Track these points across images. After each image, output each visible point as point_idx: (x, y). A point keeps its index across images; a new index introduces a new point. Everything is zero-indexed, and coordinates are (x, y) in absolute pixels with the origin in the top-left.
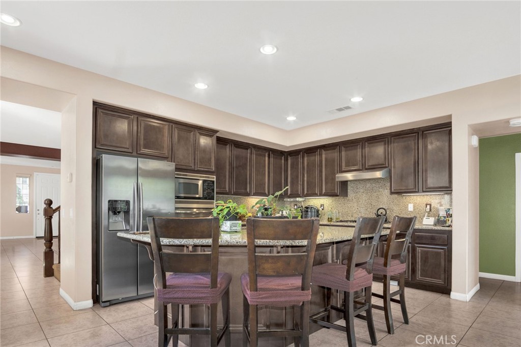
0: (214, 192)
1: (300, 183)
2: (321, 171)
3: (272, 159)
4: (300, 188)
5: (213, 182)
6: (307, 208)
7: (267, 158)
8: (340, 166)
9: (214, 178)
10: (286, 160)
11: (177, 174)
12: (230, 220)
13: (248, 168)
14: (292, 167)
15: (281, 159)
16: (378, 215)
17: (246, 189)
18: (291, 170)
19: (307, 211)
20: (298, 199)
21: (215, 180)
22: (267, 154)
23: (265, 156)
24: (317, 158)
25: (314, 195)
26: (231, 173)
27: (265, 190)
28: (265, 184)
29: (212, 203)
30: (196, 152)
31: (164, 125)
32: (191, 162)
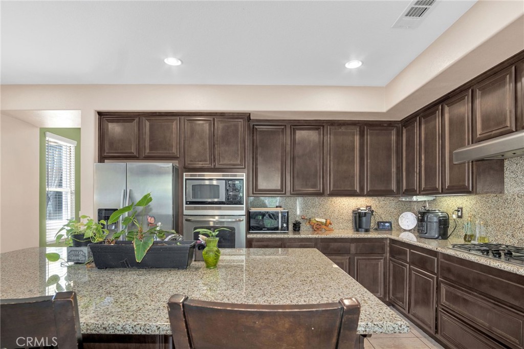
2: (443, 146)
3: (368, 137)
4: (416, 178)
7: (357, 137)
8: (474, 132)
14: (407, 145)
15: (391, 134)
18: (406, 151)
21: (244, 177)
22: (357, 131)
23: (354, 135)
24: (438, 122)
27: (353, 185)
28: (353, 177)
29: (242, 209)
30: (216, 146)
31: (172, 121)
32: (208, 159)
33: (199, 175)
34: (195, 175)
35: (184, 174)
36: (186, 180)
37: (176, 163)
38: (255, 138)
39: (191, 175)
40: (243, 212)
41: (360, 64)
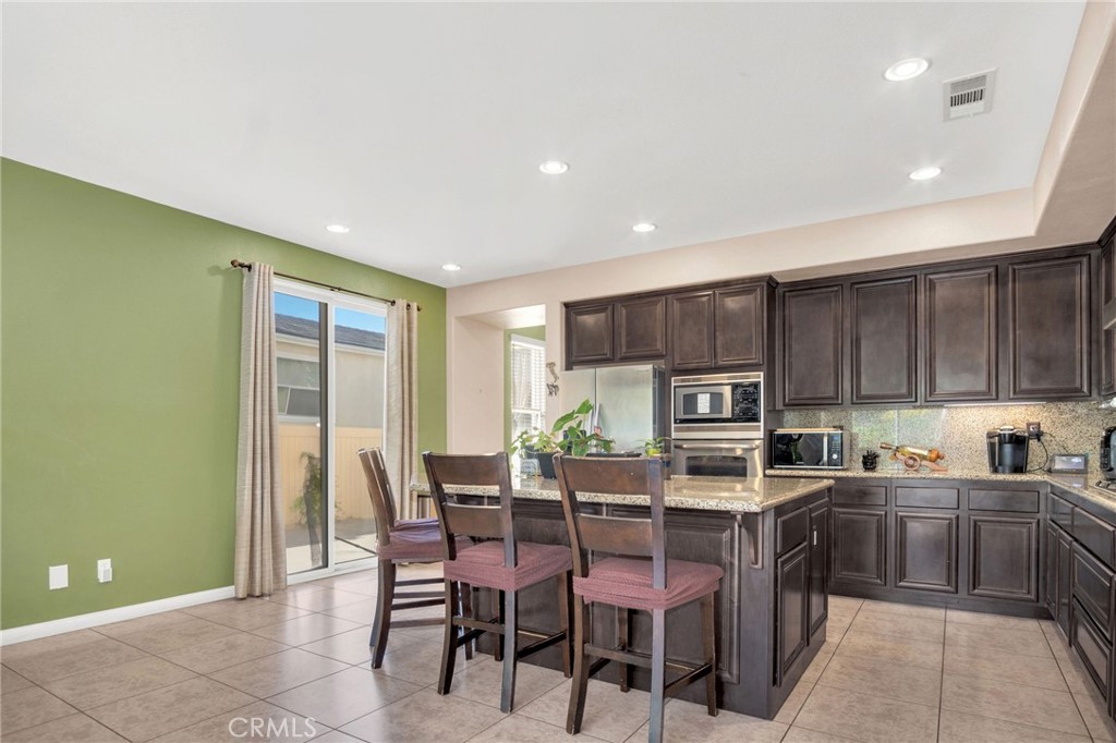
0: (758, 406)
5: (758, 384)
9: (759, 377)
21: (762, 380)
29: (758, 429)
30: (718, 334)
31: (656, 303)
32: (706, 354)
33: (694, 380)
34: (688, 380)
35: (673, 379)
36: (675, 387)
37: (662, 364)
38: (787, 312)
39: (683, 381)
40: (761, 434)
41: (938, 171)
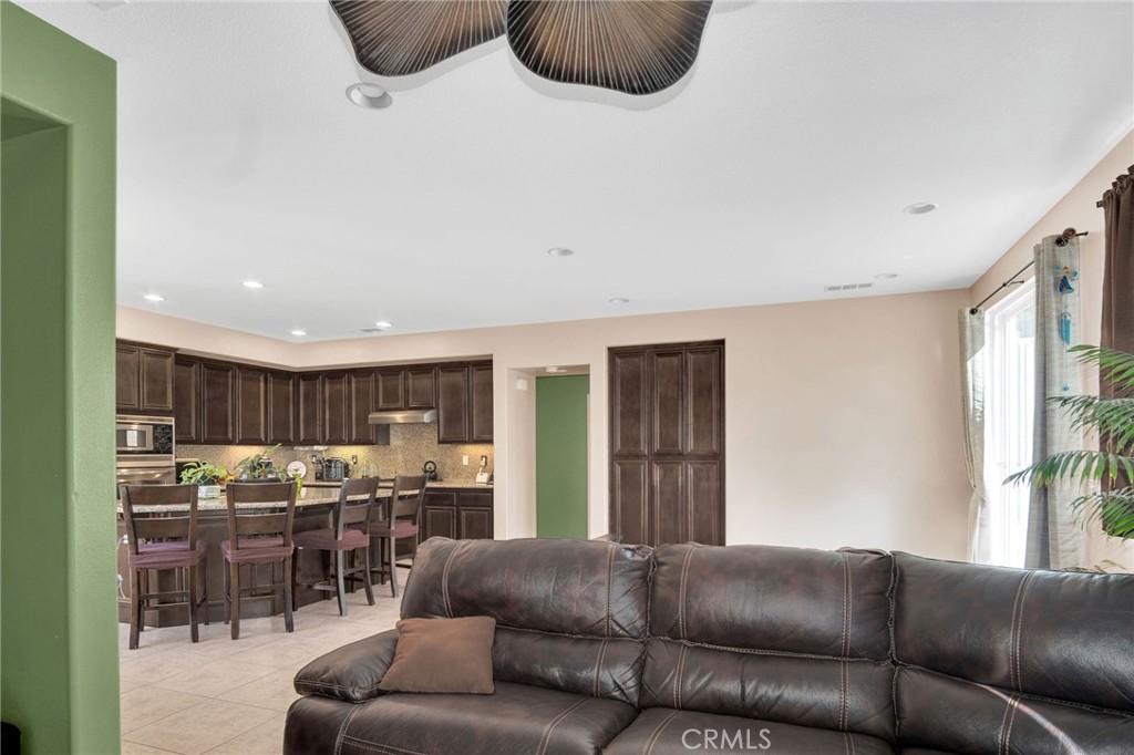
0: (171, 441)
1: (319, 422)
2: (350, 407)
3: (271, 386)
4: (319, 430)
5: (171, 426)
6: (330, 461)
7: (262, 384)
8: (377, 403)
9: (171, 421)
10: (297, 386)
11: (121, 418)
12: (205, 484)
13: (230, 401)
14: (306, 397)
15: (288, 384)
16: (426, 471)
17: (226, 434)
18: (304, 402)
19: (330, 467)
20: (316, 448)
21: (173, 423)
22: (262, 378)
23: (259, 381)
24: (344, 387)
25: (340, 442)
26: (198, 409)
27: (259, 434)
28: (259, 425)
29: (171, 459)
30: (142, 383)
32: (133, 398)
40: (172, 463)
